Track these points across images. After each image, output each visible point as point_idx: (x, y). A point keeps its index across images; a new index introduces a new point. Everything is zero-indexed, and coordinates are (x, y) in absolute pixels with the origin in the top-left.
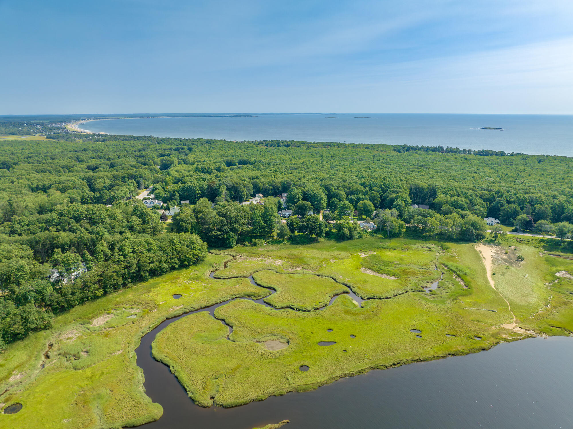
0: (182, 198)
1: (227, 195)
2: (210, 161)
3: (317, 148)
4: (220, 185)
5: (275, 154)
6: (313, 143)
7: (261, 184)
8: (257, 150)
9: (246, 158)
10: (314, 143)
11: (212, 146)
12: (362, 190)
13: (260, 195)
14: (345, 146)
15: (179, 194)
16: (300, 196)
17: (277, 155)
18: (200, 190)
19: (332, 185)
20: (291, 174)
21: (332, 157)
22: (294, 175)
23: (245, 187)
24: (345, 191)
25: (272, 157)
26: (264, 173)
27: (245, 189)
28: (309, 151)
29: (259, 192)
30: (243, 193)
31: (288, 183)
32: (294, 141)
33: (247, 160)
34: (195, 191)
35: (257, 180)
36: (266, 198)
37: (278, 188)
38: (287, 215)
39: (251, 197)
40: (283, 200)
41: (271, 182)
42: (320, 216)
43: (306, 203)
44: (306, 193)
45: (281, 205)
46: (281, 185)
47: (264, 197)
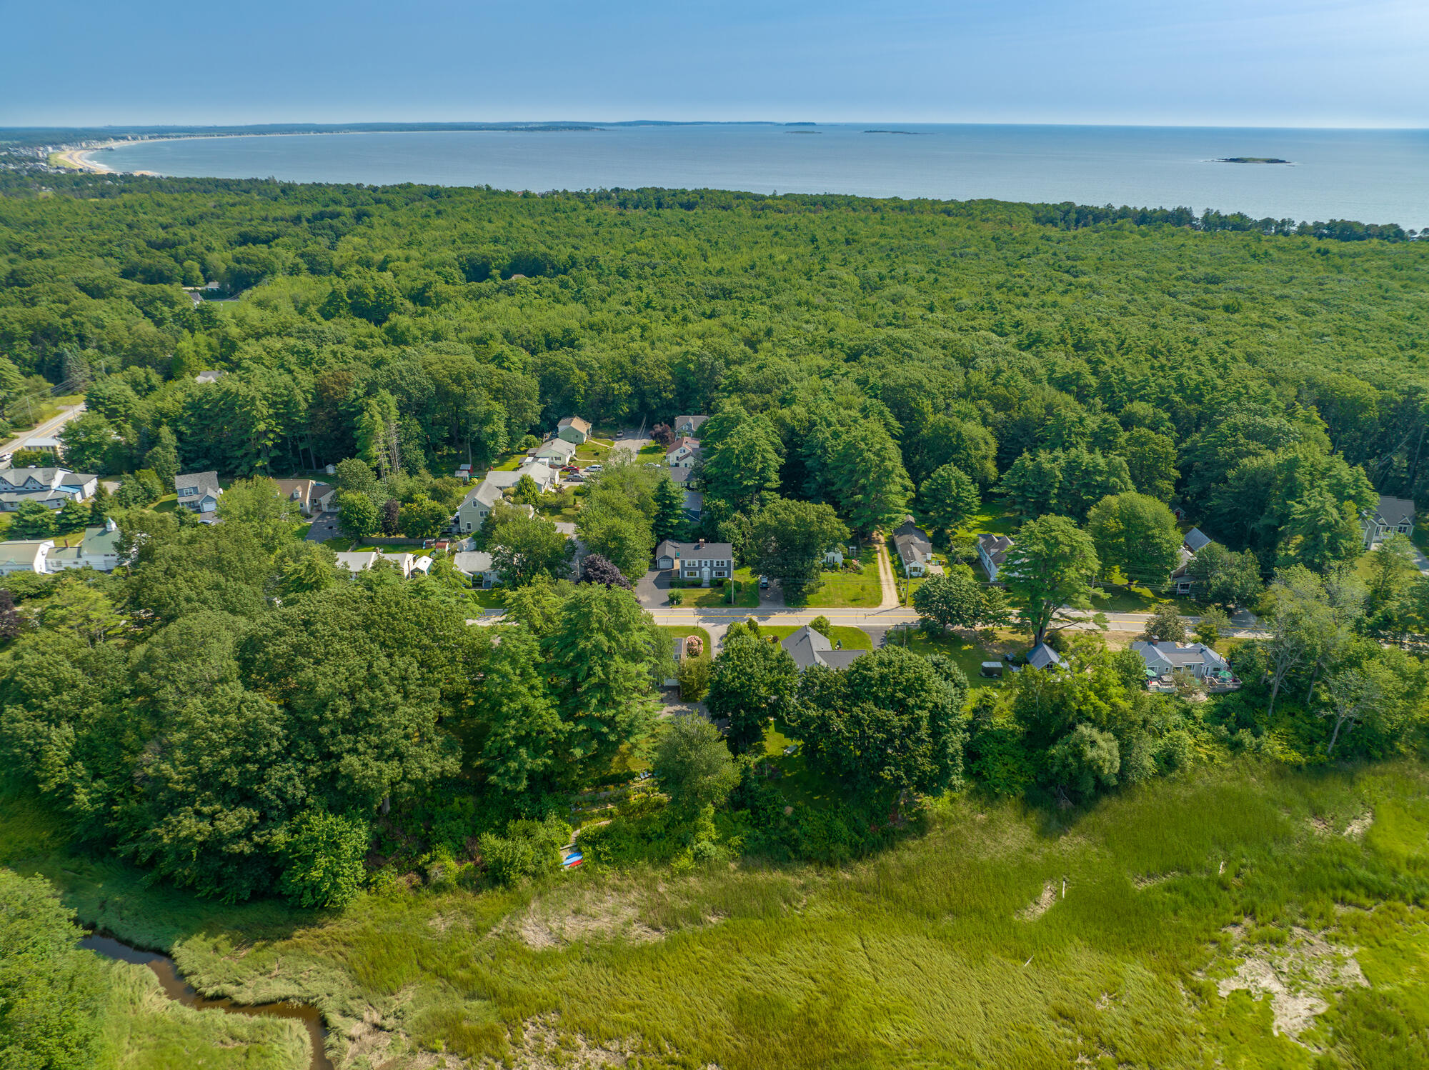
0: (192, 460)
1: (408, 441)
3: (786, 213)
4: (371, 390)
5: (649, 232)
6: (770, 197)
7: (578, 375)
8: (588, 221)
9: (542, 249)
10: (774, 197)
11: (440, 207)
12: (1081, 420)
13: (579, 425)
15: (180, 436)
16: (772, 456)
17: (654, 236)
18: (277, 415)
19: (919, 386)
20: (710, 317)
21: (848, 242)
22: (725, 325)
23: (497, 394)
24: (985, 423)
25: (638, 244)
26: (598, 317)
27: (498, 407)
28: (762, 222)
29: (569, 408)
30: (488, 429)
31: (701, 366)
32: (711, 192)
33: (544, 255)
34: (249, 421)
35: (561, 356)
36: (601, 444)
37: (660, 391)
38: (706, 570)
39: (532, 438)
40: (681, 455)
41: (626, 362)
42: (876, 570)
43: (813, 516)
44: (797, 435)
45: (672, 506)
46: (669, 377)
47: (595, 436)
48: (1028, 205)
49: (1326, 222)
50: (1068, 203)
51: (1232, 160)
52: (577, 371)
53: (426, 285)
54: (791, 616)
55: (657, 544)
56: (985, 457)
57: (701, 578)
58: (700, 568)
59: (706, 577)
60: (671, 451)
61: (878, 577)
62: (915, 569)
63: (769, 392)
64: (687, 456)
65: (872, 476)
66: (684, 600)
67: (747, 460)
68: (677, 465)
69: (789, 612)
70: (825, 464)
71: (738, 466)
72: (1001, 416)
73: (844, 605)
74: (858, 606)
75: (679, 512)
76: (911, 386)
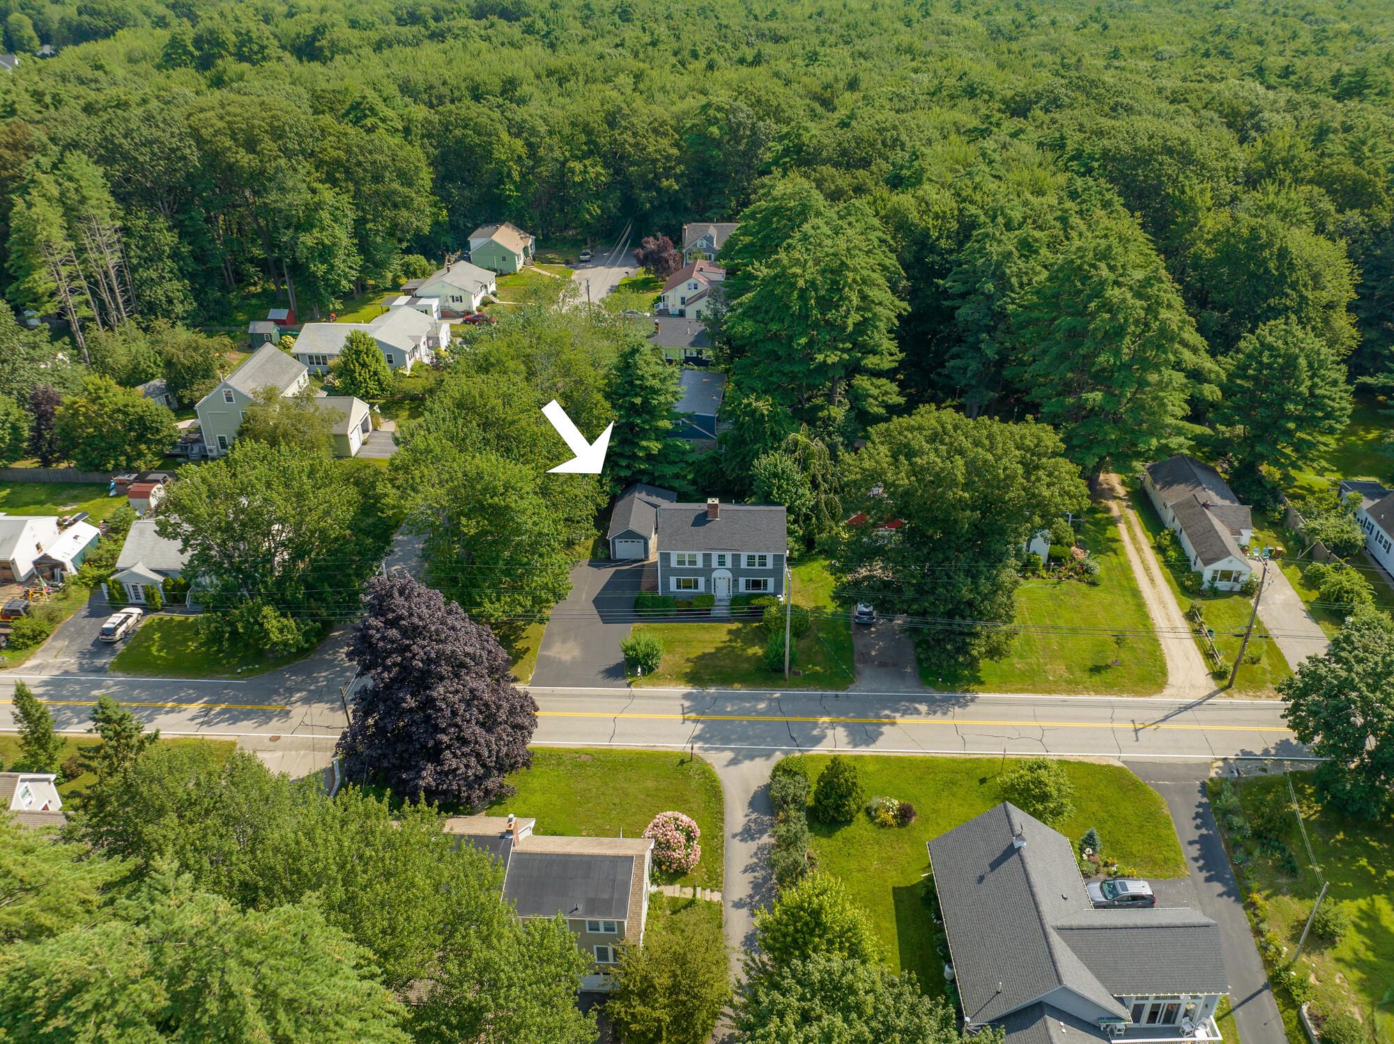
1: (146, 262)
7: (508, 147)
13: (509, 238)
16: (881, 294)
22: (777, 75)
23: (333, 172)
26: (564, 60)
31: (733, 131)
35: (478, 111)
36: (546, 273)
37: (657, 177)
38: (722, 576)
39: (418, 260)
40: (689, 294)
41: (597, 122)
42: (1126, 570)
43: (1012, 463)
44: (932, 249)
45: (647, 410)
46: (675, 151)
47: (539, 258)
52: (505, 137)
53: (317, 30)
54: (938, 720)
55: (614, 499)
56: (1330, 306)
57: (709, 598)
58: (707, 571)
59: (722, 591)
60: (672, 286)
61: (1136, 593)
62: (1226, 575)
63: (865, 163)
64: (700, 296)
65: (1127, 347)
66: (665, 661)
67: (826, 304)
68: (682, 314)
69: (935, 706)
70: (1002, 315)
71: (804, 316)
72: (1354, 217)
73: (1072, 686)
74: (1109, 688)
75: (665, 424)
76: (1169, 151)
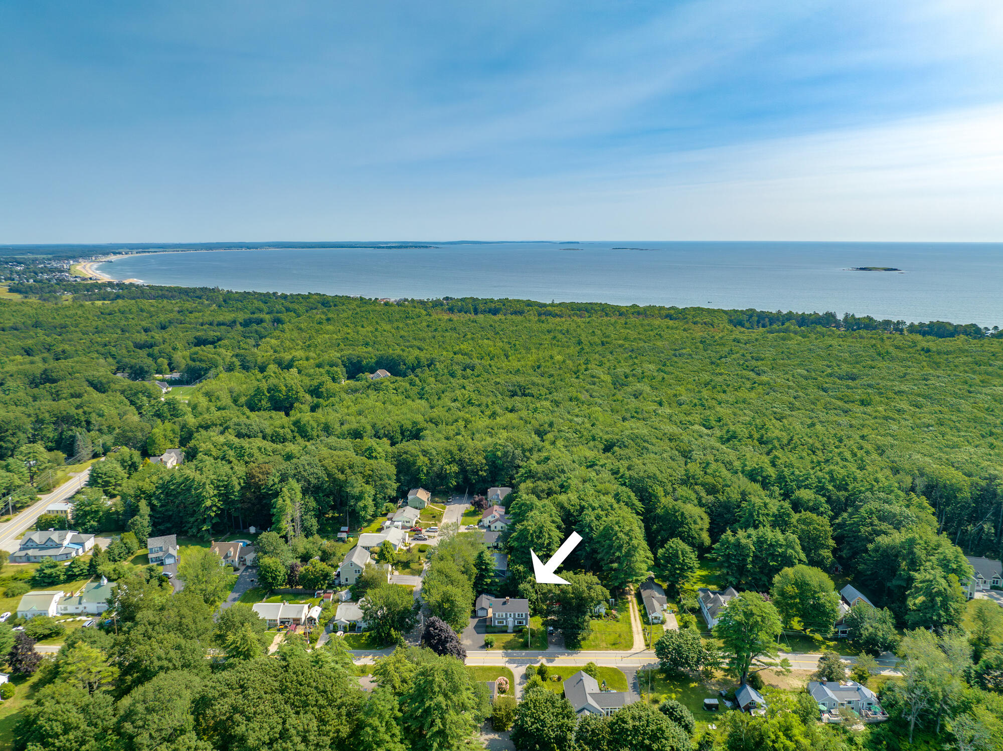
1: (306, 513)
2: (307, 359)
3: (561, 316)
4: (284, 479)
5: (469, 336)
6: (549, 305)
7: (422, 460)
8: (428, 326)
9: (398, 351)
10: (552, 305)
12: (766, 505)
13: (422, 494)
14: (619, 312)
15: (153, 507)
16: (555, 534)
17: (472, 339)
18: (220, 495)
19: (654, 477)
20: (511, 411)
21: (603, 344)
22: (521, 419)
23: (368, 479)
24: (701, 504)
25: (462, 346)
26: (436, 413)
27: (370, 489)
28: (545, 326)
29: (416, 483)
30: (361, 504)
31: (505, 454)
32: (510, 301)
33: (399, 356)
34: (200, 500)
35: (411, 446)
36: (436, 508)
37: (478, 471)
38: (510, 620)
39: (391, 505)
40: (492, 520)
41: (455, 450)
42: (629, 618)
43: (584, 587)
44: (572, 515)
45: (487, 570)
46: (484, 461)
47: (433, 501)
48: (725, 312)
49: (927, 323)
50: (751, 310)
51: (861, 269)
52: (422, 457)
53: (320, 384)
54: (570, 658)
55: (477, 597)
56: (701, 529)
57: (507, 626)
58: (506, 618)
59: (511, 625)
60: (485, 517)
61: (630, 624)
62: (656, 618)
63: (552, 478)
64: (496, 521)
65: (624, 550)
66: (495, 644)
67: (539, 537)
68: (489, 526)
69: (569, 654)
70: (591, 538)
71: (532, 541)
72: (711, 498)
73: (607, 649)
74: (616, 649)
75: (492, 574)
76: (649, 477)
